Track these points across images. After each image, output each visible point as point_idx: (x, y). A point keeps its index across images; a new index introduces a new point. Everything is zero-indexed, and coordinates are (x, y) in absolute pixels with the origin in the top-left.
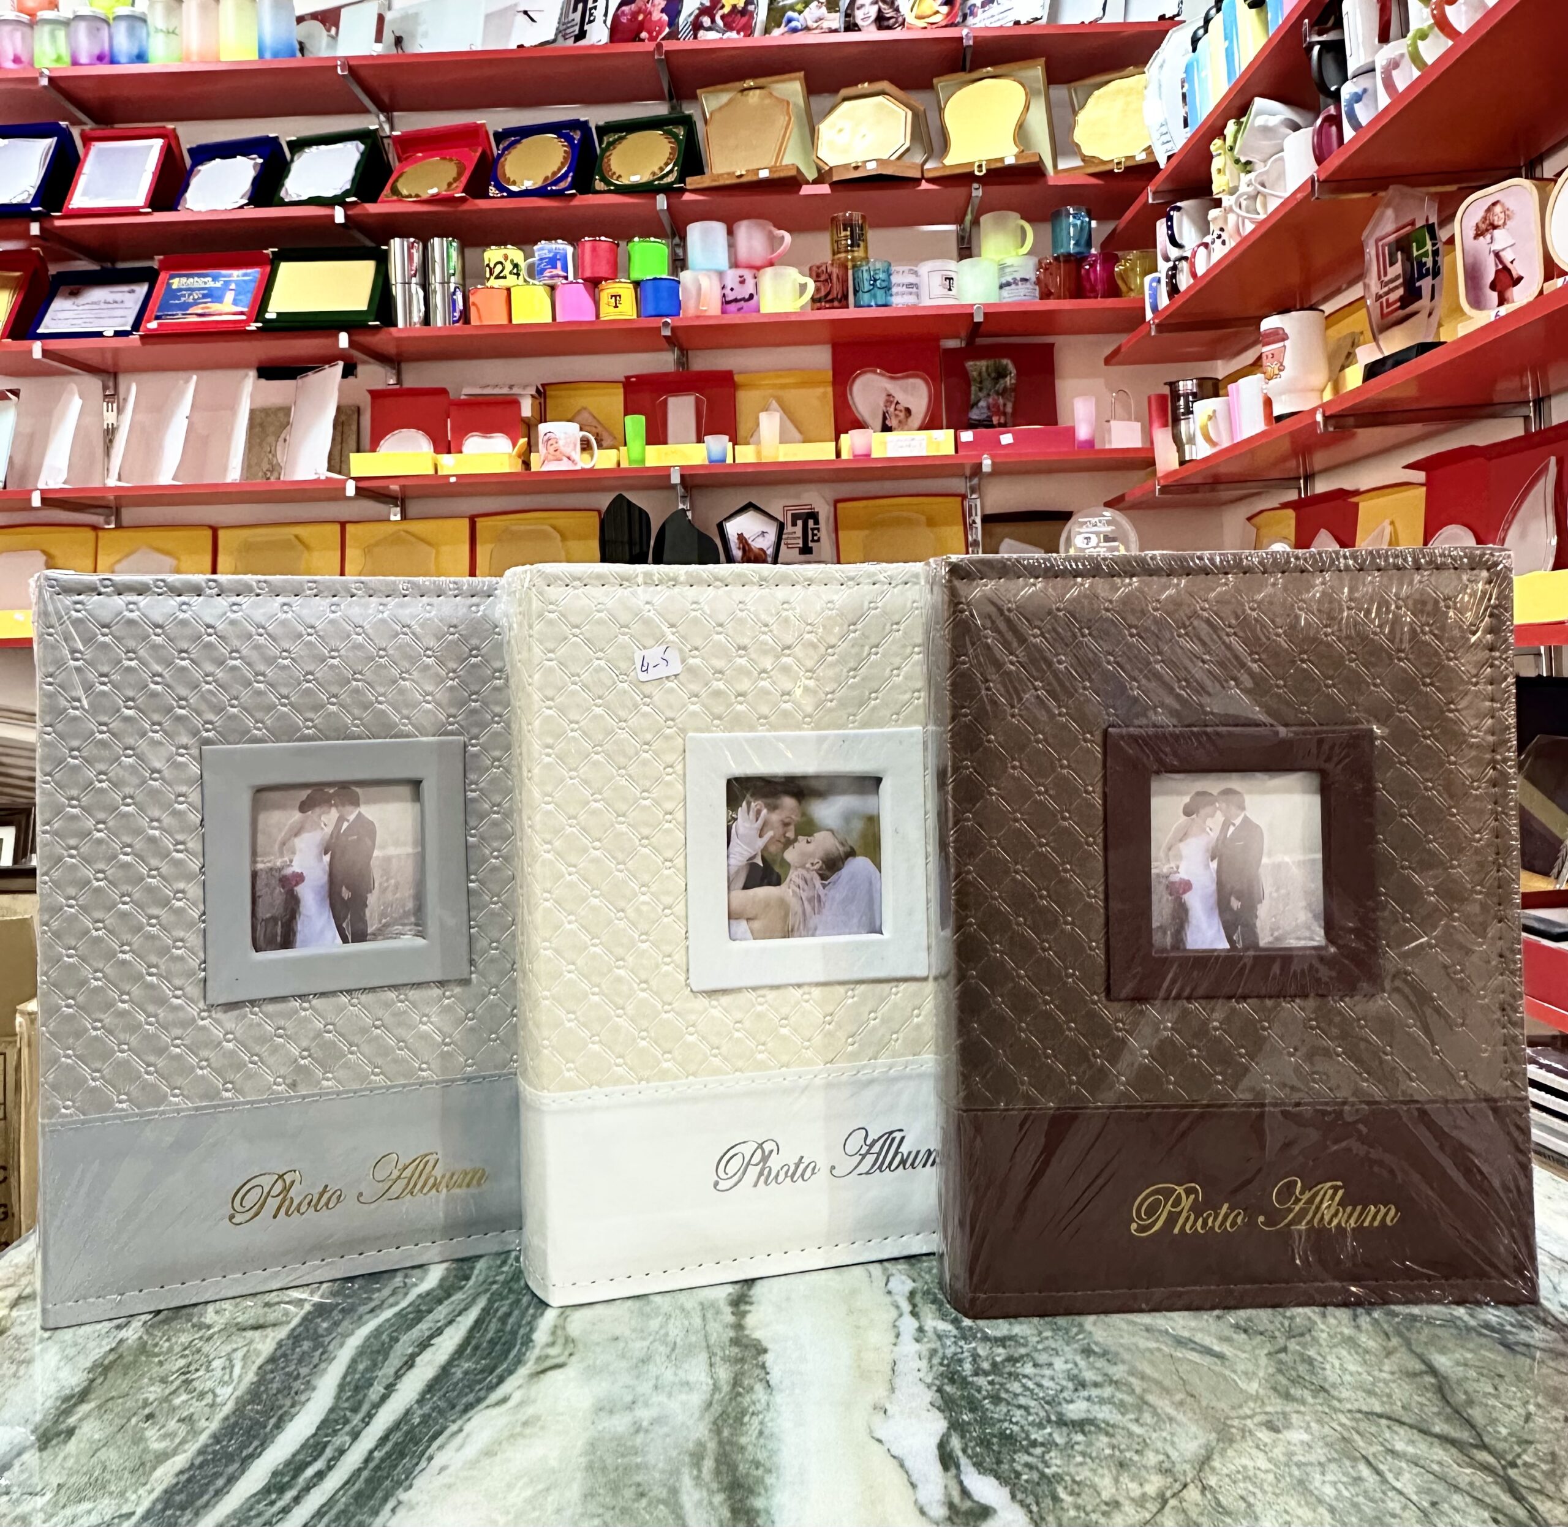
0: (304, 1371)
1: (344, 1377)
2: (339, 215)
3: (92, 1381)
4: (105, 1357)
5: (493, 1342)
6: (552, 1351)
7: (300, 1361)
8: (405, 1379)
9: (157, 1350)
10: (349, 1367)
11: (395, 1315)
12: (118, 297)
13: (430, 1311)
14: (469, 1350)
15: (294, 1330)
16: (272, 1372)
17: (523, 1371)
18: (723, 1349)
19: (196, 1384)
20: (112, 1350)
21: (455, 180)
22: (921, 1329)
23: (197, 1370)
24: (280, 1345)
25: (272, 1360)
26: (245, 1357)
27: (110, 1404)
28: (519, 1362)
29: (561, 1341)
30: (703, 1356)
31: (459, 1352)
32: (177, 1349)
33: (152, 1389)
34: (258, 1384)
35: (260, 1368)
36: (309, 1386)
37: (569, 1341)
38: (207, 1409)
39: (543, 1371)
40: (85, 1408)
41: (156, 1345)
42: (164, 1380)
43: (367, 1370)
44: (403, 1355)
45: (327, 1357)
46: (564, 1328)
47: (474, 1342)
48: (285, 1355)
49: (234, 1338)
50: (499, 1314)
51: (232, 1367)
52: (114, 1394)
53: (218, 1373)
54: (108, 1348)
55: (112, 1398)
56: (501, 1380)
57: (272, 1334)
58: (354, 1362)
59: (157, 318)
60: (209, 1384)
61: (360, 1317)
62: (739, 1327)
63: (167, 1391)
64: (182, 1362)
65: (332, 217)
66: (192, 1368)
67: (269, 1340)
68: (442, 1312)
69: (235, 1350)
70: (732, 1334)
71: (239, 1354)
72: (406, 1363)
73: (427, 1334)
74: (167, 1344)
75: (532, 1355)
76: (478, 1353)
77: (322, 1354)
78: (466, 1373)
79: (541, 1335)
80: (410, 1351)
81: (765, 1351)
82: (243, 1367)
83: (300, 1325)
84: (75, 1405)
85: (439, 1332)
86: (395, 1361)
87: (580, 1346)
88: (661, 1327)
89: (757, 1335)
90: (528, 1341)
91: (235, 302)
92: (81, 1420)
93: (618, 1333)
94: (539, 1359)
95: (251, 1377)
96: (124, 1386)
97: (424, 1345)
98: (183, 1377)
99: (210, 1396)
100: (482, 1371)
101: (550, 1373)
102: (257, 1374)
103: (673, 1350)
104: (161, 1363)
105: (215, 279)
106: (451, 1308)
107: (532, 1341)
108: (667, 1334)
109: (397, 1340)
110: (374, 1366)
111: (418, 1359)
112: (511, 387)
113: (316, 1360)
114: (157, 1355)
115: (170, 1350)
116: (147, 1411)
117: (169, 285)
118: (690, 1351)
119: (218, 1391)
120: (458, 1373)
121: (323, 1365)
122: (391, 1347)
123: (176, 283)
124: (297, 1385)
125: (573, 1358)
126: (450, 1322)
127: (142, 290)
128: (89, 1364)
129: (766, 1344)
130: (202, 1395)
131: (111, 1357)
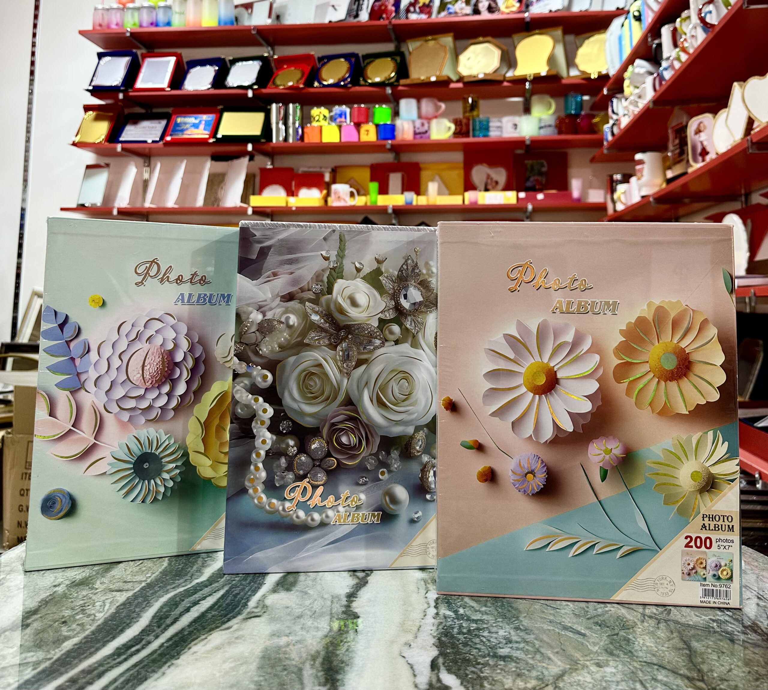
0: (137, 610)
1: (156, 614)
2: (250, 94)
3: (40, 606)
4: (47, 597)
5: (228, 605)
6: (256, 610)
7: (136, 606)
8: (184, 616)
9: (71, 596)
10: (159, 610)
11: (184, 590)
12: (154, 125)
13: (201, 590)
14: (216, 607)
15: (135, 593)
16: (123, 609)
17: (240, 617)
18: (338, 615)
19: (87, 611)
20: (50, 595)
21: (301, 79)
22: (437, 614)
23: (88, 606)
24: (128, 599)
25: (124, 604)
26: (111, 603)
27: (47, 616)
28: (239, 613)
29: (261, 606)
30: (328, 617)
31: (211, 608)
32: (80, 597)
33: (67, 611)
34: (116, 613)
35: (117, 607)
36: (139, 616)
37: (265, 606)
38: (91, 622)
39: (250, 618)
40: (36, 617)
41: (71, 595)
42: (72, 609)
43: (167, 611)
44: (185, 606)
45: (149, 605)
46: (263, 601)
47: (219, 604)
48: (130, 603)
49: (107, 594)
50: (234, 593)
51: (105, 605)
52: (49, 612)
53: (98, 608)
54: (49, 594)
55: (49, 614)
56: (229, 620)
57: (125, 594)
58: (162, 607)
59: (171, 135)
60: (93, 612)
61: (168, 590)
62: (348, 606)
63: (74, 613)
64: (82, 602)
65: (246, 94)
66: (86, 605)
67: (123, 596)
68: (206, 590)
69: (107, 599)
70: (344, 609)
71: (109, 601)
72: (185, 610)
73: (198, 599)
74: (76, 595)
75: (246, 612)
76: (220, 608)
77: (147, 603)
78: (213, 616)
79: (252, 603)
80: (189, 605)
81: (358, 617)
82: (110, 606)
83: (139, 591)
84: (32, 615)
85: (204, 598)
86: (180, 609)
87: (269, 609)
88: (310, 604)
89: (356, 610)
90: (245, 605)
91: (205, 129)
92: (33, 621)
93: (289, 605)
94: (249, 613)
95: (113, 610)
96: (54, 609)
97: (196, 603)
98: (82, 608)
99: (93, 617)
100: (221, 616)
101: (253, 619)
102: (116, 609)
103: (314, 614)
104: (72, 602)
105: (196, 118)
106: (211, 590)
107: (247, 605)
108: (312, 607)
109: (183, 600)
110: (171, 610)
111: (192, 609)
112: (321, 168)
113: (144, 606)
114: (70, 598)
115: (78, 596)
116: (63, 620)
117: (176, 121)
118: (322, 615)
119: (97, 615)
120: (209, 616)
121: (146, 608)
122: (180, 603)
123: (179, 120)
124: (134, 615)
125: (265, 614)
126: (210, 595)
127: (164, 122)
128: (39, 600)
129: (359, 614)
130: (90, 615)
131: (50, 598)
